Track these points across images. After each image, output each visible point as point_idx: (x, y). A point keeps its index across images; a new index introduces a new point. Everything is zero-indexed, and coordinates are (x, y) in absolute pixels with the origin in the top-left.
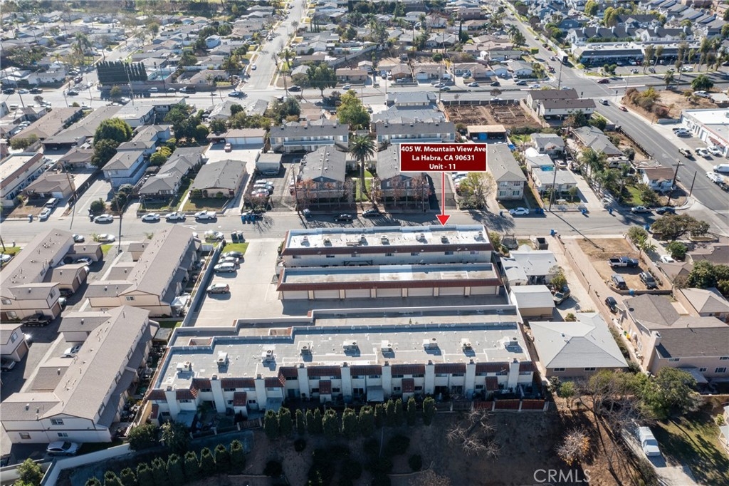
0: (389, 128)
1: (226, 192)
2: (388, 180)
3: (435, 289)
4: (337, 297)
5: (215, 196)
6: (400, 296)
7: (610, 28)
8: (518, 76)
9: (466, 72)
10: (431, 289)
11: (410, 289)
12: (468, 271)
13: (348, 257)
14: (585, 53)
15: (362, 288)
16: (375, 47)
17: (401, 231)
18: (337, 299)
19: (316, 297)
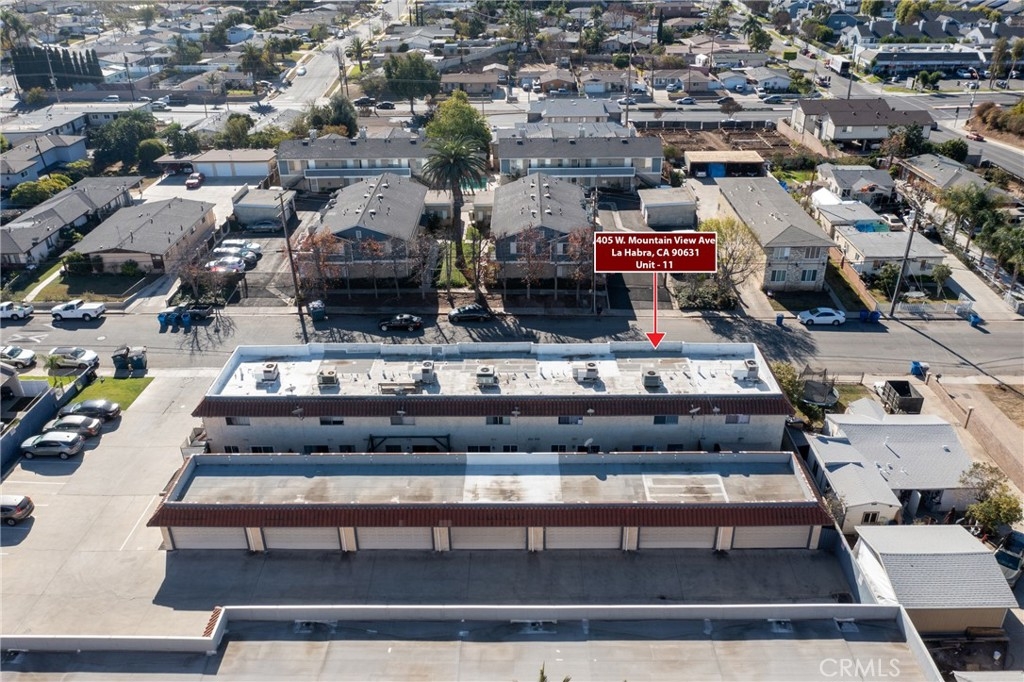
0: (525, 146)
1: (145, 262)
2: (513, 238)
3: (627, 530)
4: (334, 546)
5: (119, 271)
6: (522, 546)
7: (916, 23)
8: (766, 89)
9: (673, 81)
10: (614, 531)
11: (553, 531)
12: (724, 474)
13: (381, 424)
14: (880, 57)
15: (407, 525)
16: (515, 46)
17: (535, 356)
18: (333, 553)
19: (272, 545)
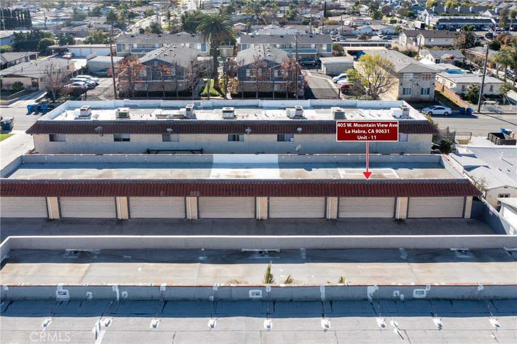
0: (256, 38)
1: (27, 82)
3: (330, 199)
6: (251, 216)
8: (383, 34)
9: (333, 30)
10: (319, 200)
11: (275, 200)
12: (395, 168)
13: (155, 139)
14: (441, 20)
16: (250, 17)
17: (262, 108)
18: (111, 220)
